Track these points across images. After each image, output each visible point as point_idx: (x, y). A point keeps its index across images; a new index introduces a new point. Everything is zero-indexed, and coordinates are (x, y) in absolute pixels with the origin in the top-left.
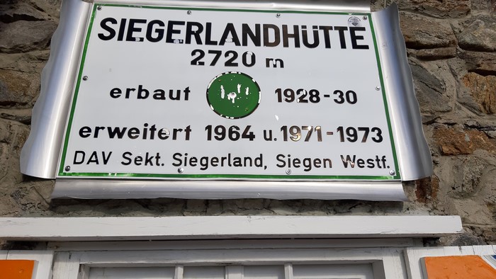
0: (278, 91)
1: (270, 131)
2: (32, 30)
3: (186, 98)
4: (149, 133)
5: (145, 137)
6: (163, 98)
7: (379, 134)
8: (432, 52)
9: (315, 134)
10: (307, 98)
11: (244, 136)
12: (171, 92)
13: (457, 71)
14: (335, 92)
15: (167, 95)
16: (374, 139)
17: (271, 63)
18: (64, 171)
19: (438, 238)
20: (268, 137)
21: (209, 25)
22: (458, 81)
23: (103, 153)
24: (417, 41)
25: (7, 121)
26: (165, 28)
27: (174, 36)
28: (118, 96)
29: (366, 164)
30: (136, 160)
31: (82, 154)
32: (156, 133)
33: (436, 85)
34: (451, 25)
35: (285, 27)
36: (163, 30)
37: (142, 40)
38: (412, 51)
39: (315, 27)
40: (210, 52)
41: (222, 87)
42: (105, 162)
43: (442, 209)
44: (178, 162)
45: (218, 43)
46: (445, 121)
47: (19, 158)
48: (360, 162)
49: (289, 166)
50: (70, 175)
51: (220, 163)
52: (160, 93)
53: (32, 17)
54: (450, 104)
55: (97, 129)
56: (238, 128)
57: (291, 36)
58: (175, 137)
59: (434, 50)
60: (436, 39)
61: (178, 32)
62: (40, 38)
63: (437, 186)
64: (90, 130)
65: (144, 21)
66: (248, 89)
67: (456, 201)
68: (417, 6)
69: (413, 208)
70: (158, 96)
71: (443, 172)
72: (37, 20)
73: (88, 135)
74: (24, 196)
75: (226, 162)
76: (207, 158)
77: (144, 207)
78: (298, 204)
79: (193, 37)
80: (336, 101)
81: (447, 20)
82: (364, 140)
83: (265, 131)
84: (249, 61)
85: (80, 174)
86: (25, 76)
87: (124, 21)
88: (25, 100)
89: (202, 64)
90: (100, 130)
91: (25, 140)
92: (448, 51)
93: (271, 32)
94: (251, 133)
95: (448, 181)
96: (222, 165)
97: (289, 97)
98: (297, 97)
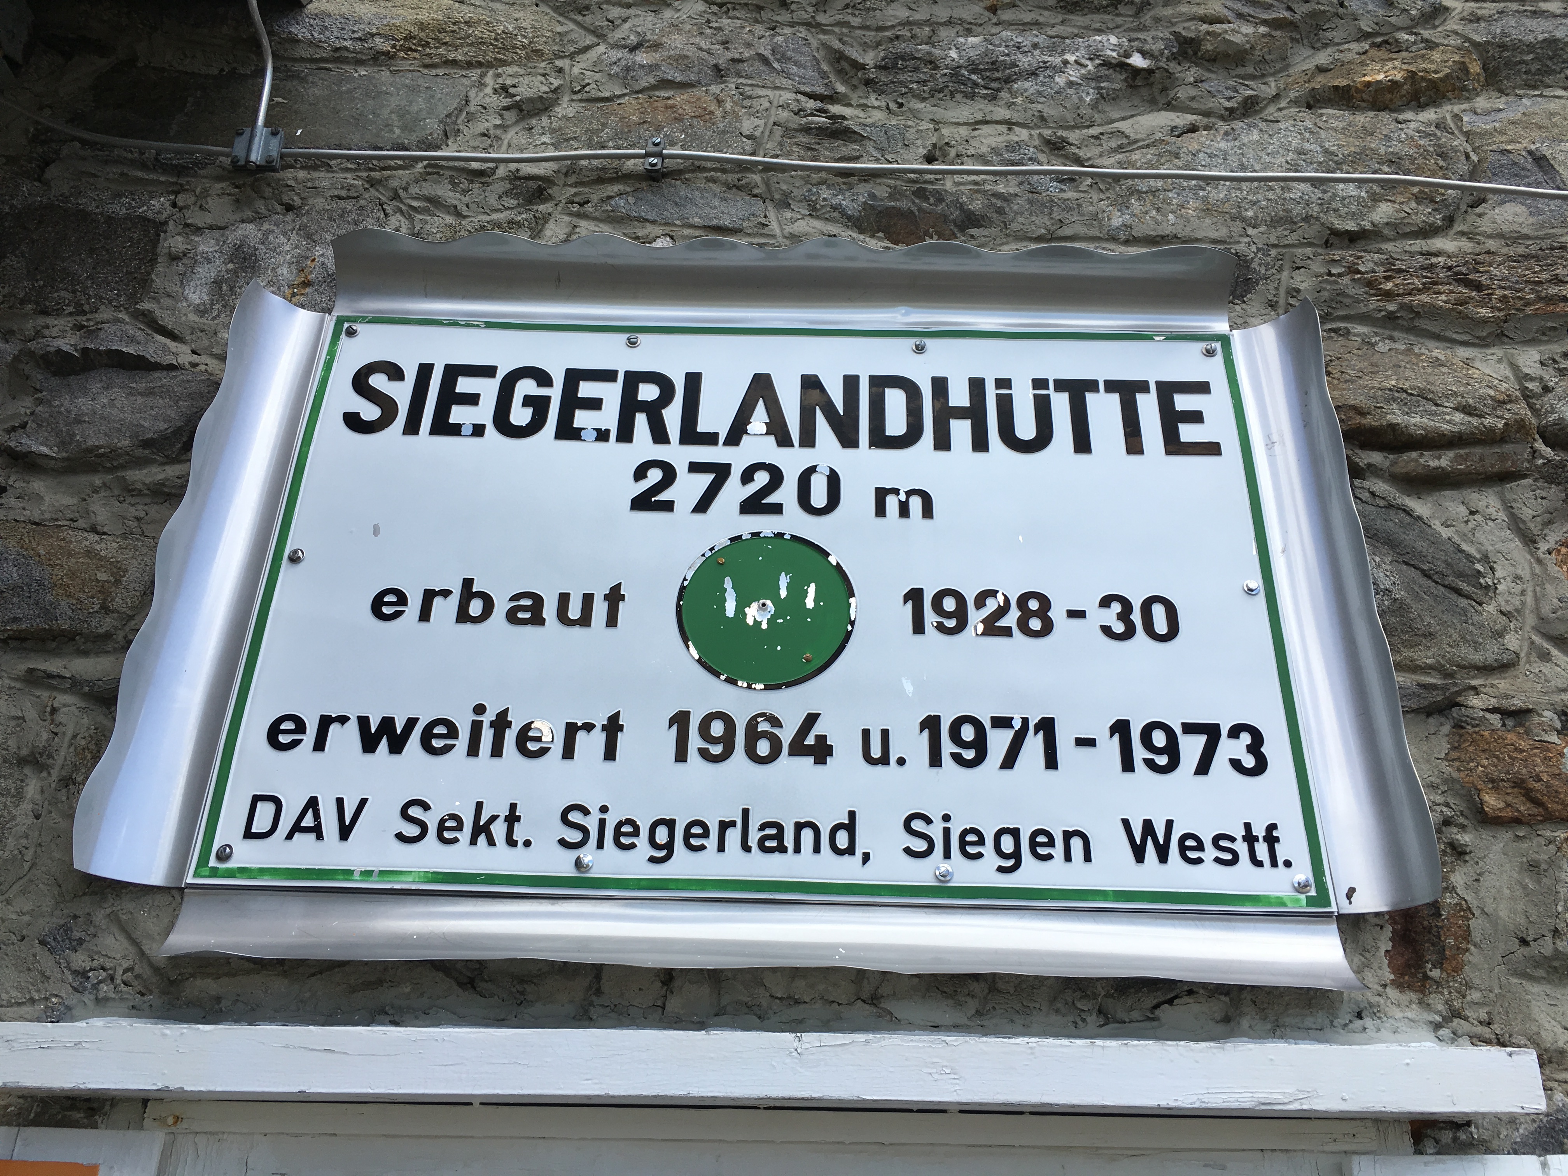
0: (914, 596)
1: (885, 734)
2: (140, 400)
3: (612, 621)
4: (487, 736)
5: (473, 750)
6: (537, 620)
7: (1255, 748)
8: (1444, 461)
9: (1034, 744)
10: (1011, 619)
11: (798, 748)
12: (564, 599)
13: (1534, 528)
14: (1106, 602)
15: (549, 611)
16: (1236, 764)
17: (892, 503)
18: (213, 862)
19: (1468, 1124)
20: (876, 752)
21: (693, 381)
22: (1539, 561)
23: (340, 802)
24: (1393, 427)
25: (45, 694)
26: (555, 393)
27: (582, 418)
28: (397, 615)
29: (1210, 853)
30: (441, 827)
31: (270, 807)
32: (510, 736)
33: (1460, 575)
34: (1515, 367)
35: (940, 386)
36: (548, 399)
37: (478, 430)
38: (1376, 458)
39: (1039, 384)
40: (695, 467)
41: (728, 583)
42: (345, 832)
43: (1484, 1016)
44: (575, 836)
45: (721, 440)
46: (1493, 702)
47: (72, 817)
48: (1190, 843)
49: (947, 855)
50: (231, 874)
51: (712, 842)
52: (528, 602)
53: (141, 358)
54: (1512, 641)
55: (325, 722)
56: (775, 722)
57: (960, 413)
58: (568, 752)
59: (1451, 454)
60: (1458, 417)
61: (595, 404)
62: (162, 426)
63: (1467, 935)
64: (300, 726)
65: (488, 371)
66: (812, 589)
67: (1535, 989)
68: (1392, 307)
69: (1376, 1012)
70: (520, 615)
71: (1488, 881)
72: (156, 367)
73: (295, 743)
74: (81, 941)
75: (733, 836)
76: (670, 824)
77: (460, 985)
78: (975, 987)
79: (641, 420)
80: (1107, 630)
81: (1498, 352)
82: (1203, 767)
83: (866, 733)
84: (819, 496)
85: (262, 872)
86: (108, 548)
87: (425, 371)
88: (107, 623)
89: (668, 506)
90: (334, 728)
91: (97, 758)
92: (1503, 457)
93: (895, 400)
94: (821, 739)
95: (1503, 914)
96: (721, 848)
97: (949, 615)
98: (976, 618)
